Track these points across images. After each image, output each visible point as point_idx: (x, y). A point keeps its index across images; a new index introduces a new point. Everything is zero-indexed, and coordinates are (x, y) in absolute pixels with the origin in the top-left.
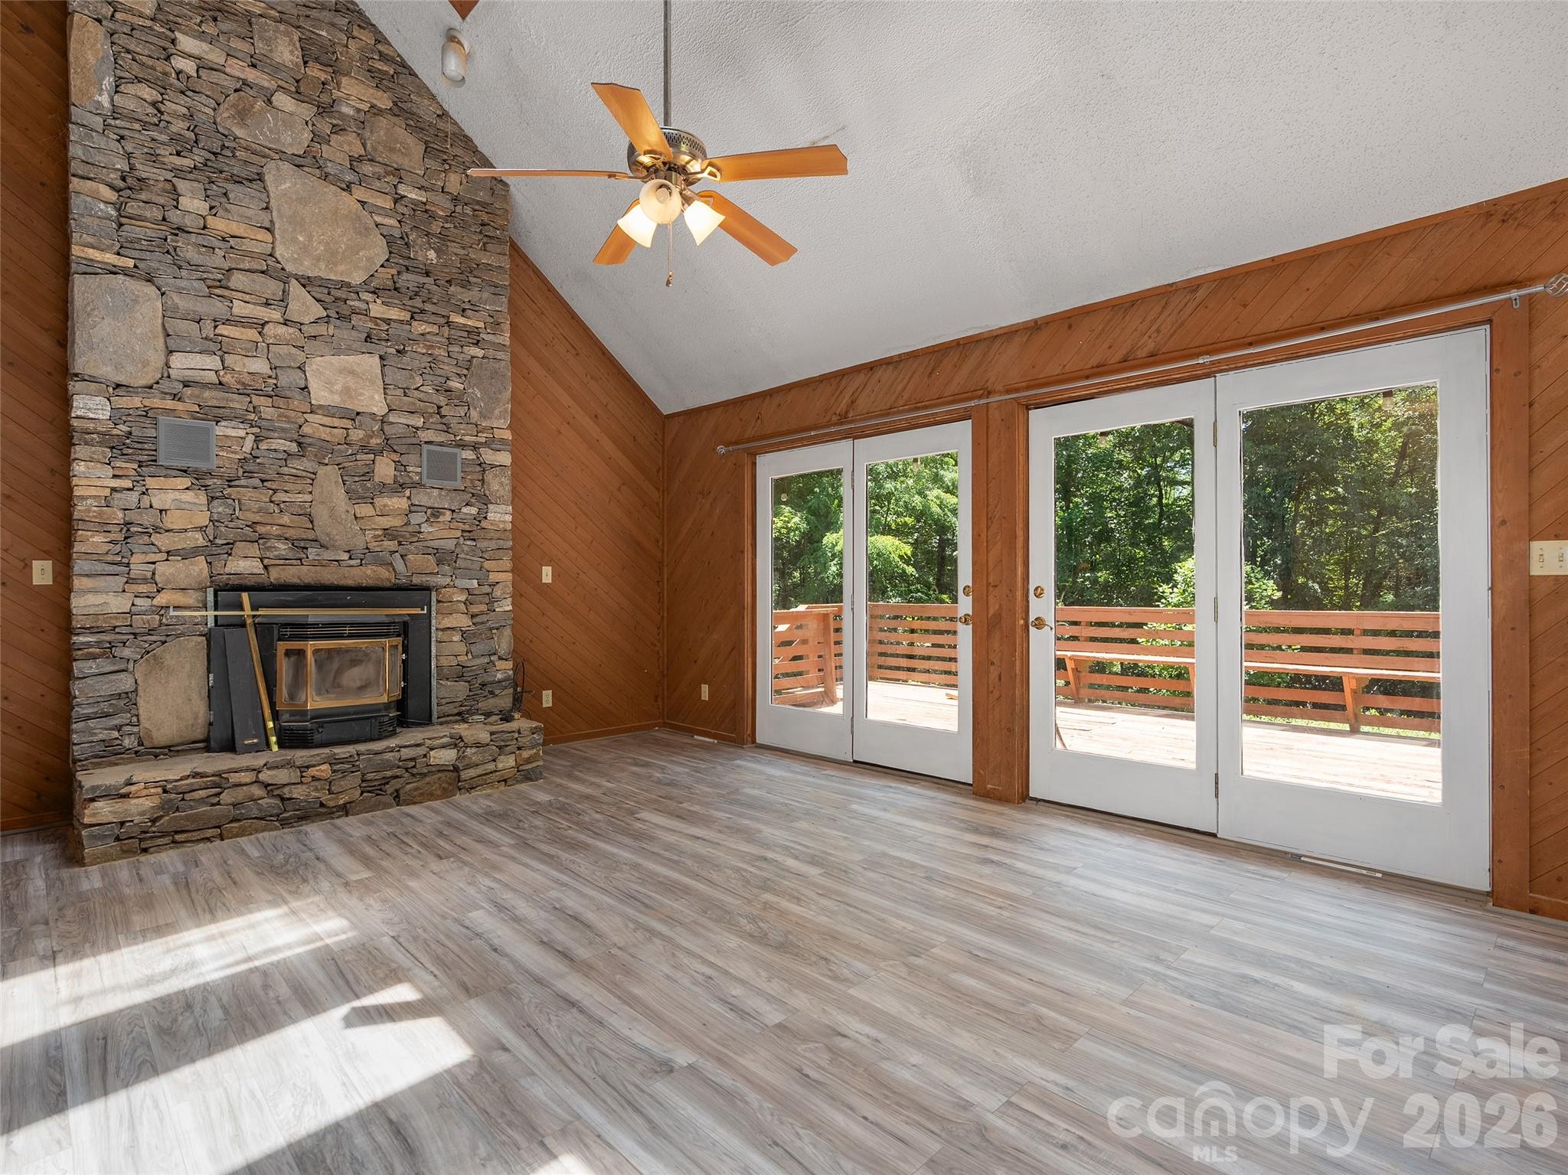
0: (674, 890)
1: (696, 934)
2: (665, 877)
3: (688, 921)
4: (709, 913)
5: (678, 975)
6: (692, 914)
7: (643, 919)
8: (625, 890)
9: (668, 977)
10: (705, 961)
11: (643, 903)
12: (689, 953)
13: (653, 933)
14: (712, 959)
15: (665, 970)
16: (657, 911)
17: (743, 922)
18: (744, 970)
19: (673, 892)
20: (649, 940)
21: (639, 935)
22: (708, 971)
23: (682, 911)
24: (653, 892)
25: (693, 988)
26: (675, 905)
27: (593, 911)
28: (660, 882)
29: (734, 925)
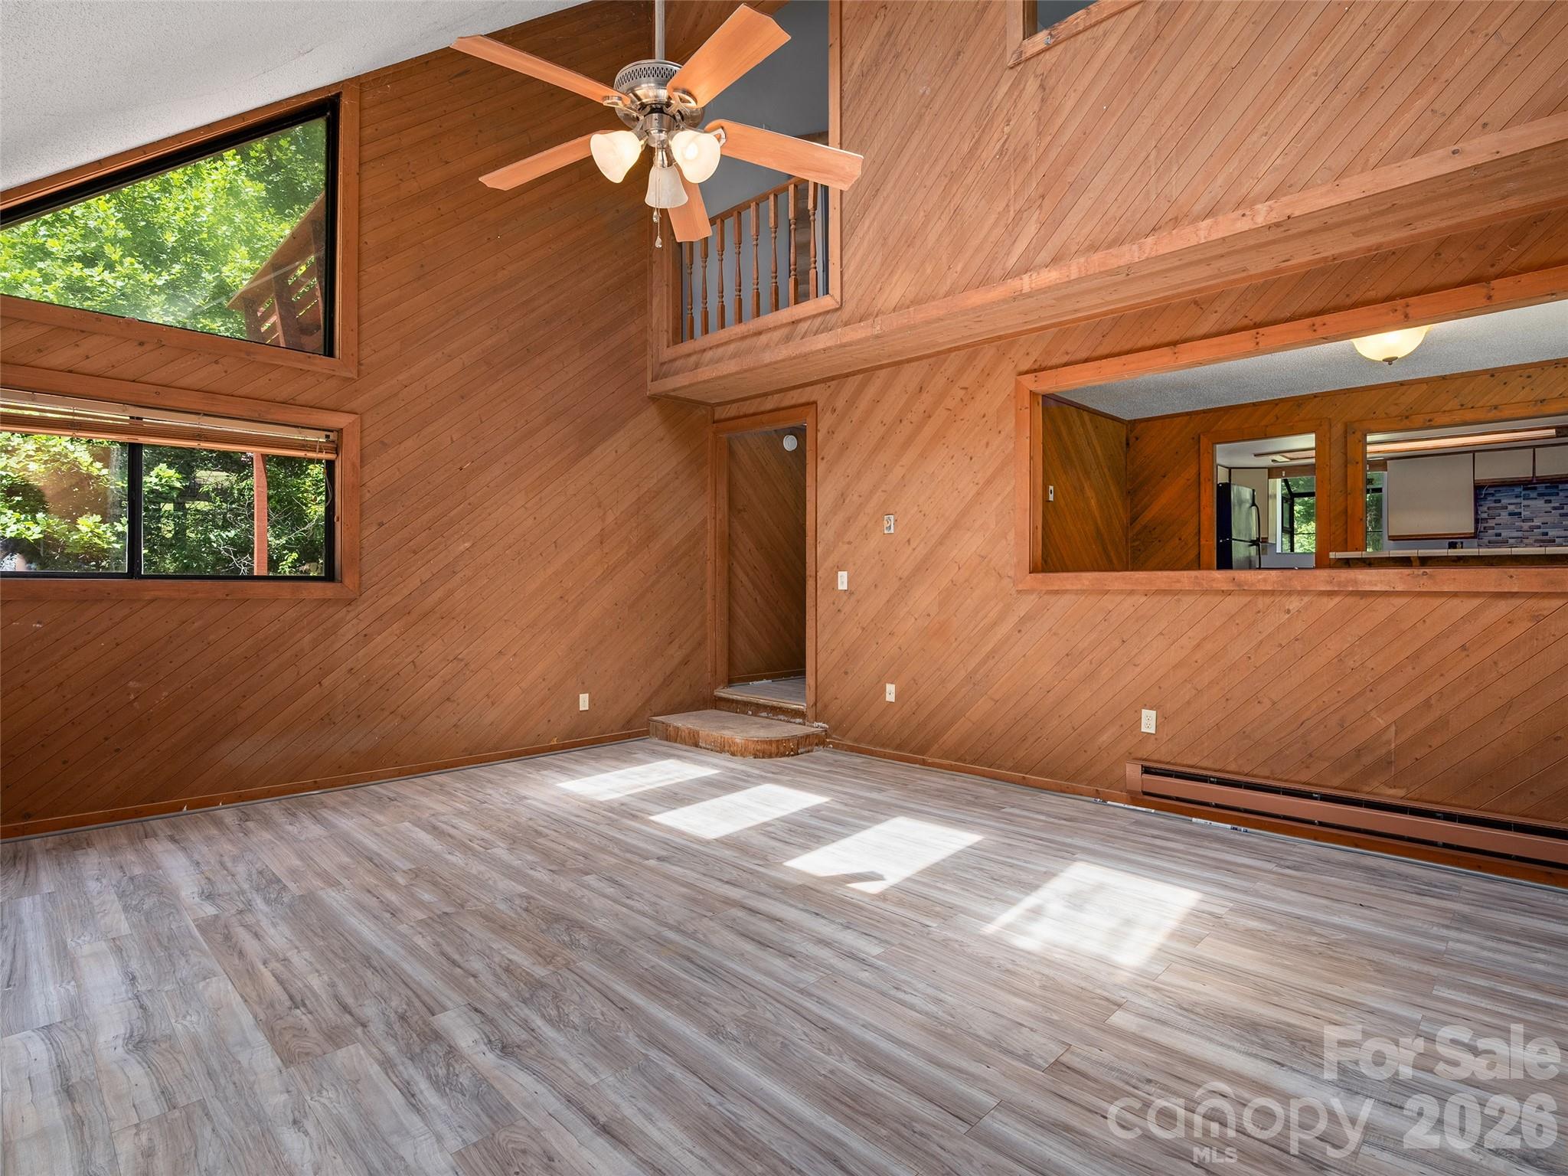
0: (657, 983)
1: (635, 929)
2: (669, 1006)
3: (643, 941)
4: (618, 951)
5: (654, 899)
6: (637, 949)
7: (690, 943)
8: (720, 982)
9: (661, 898)
10: (630, 908)
11: (692, 962)
12: (644, 914)
13: (677, 929)
14: (624, 910)
15: (665, 902)
16: (677, 953)
17: (585, 942)
18: (599, 903)
19: (658, 979)
20: (679, 923)
21: (690, 928)
22: (628, 902)
23: (648, 952)
24: (684, 980)
25: (642, 892)
26: (655, 960)
27: (747, 952)
28: (675, 996)
29: (595, 937)
